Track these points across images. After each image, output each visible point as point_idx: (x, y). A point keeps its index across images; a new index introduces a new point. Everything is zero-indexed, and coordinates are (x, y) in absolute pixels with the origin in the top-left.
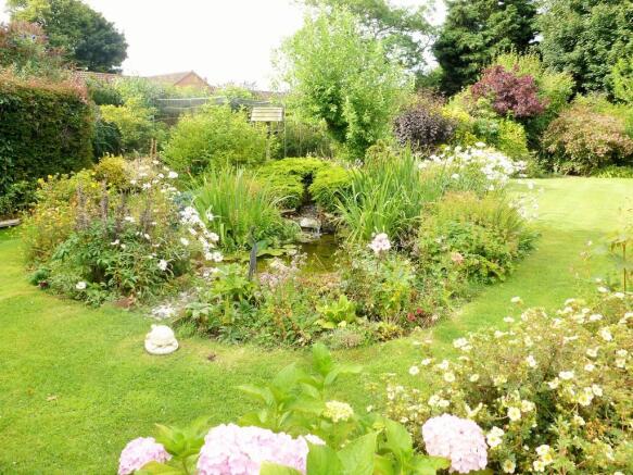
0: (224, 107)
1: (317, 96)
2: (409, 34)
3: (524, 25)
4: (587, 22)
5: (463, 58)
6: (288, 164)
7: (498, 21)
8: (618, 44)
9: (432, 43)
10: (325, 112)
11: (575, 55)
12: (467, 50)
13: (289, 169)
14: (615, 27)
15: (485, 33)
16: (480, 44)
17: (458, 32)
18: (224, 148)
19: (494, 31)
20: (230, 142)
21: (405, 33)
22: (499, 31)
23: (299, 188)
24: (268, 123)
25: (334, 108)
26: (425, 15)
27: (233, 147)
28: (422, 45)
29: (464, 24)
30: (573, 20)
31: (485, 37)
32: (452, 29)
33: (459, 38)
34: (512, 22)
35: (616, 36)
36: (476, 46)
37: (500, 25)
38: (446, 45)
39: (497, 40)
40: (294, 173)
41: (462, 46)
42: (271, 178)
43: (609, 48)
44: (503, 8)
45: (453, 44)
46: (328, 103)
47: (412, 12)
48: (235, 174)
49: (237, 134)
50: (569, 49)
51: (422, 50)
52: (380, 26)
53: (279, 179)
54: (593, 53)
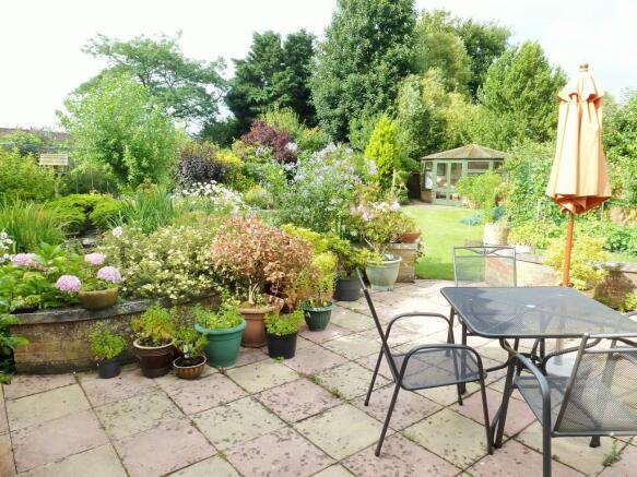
0: (14, 154)
1: (102, 145)
2: (204, 86)
3: (301, 84)
4: (345, 86)
5: (252, 109)
6: (72, 199)
7: (280, 79)
8: (368, 105)
9: (225, 94)
10: (109, 159)
11: (338, 111)
12: (254, 103)
13: (73, 203)
14: (364, 91)
15: (270, 89)
16: (265, 98)
17: (245, 87)
18: (14, 187)
19: (277, 88)
20: (19, 182)
21: (199, 85)
22: (281, 87)
23: (82, 217)
24: (55, 167)
25: (115, 156)
26: (216, 70)
27: (23, 186)
28: (216, 96)
29: (251, 80)
30: (334, 83)
31: (269, 92)
32: (241, 83)
33: (247, 92)
34: (290, 82)
35: (367, 98)
36: (262, 100)
37: (281, 83)
38: (238, 97)
39: (278, 96)
40: (77, 205)
41: (249, 99)
42: (56, 210)
43: (362, 107)
44: (283, 69)
45: (242, 96)
46: (111, 150)
47: (205, 66)
48: (24, 207)
49: (26, 176)
50: (334, 106)
51: (215, 101)
52: (176, 76)
53: (64, 210)
54: (351, 111)
